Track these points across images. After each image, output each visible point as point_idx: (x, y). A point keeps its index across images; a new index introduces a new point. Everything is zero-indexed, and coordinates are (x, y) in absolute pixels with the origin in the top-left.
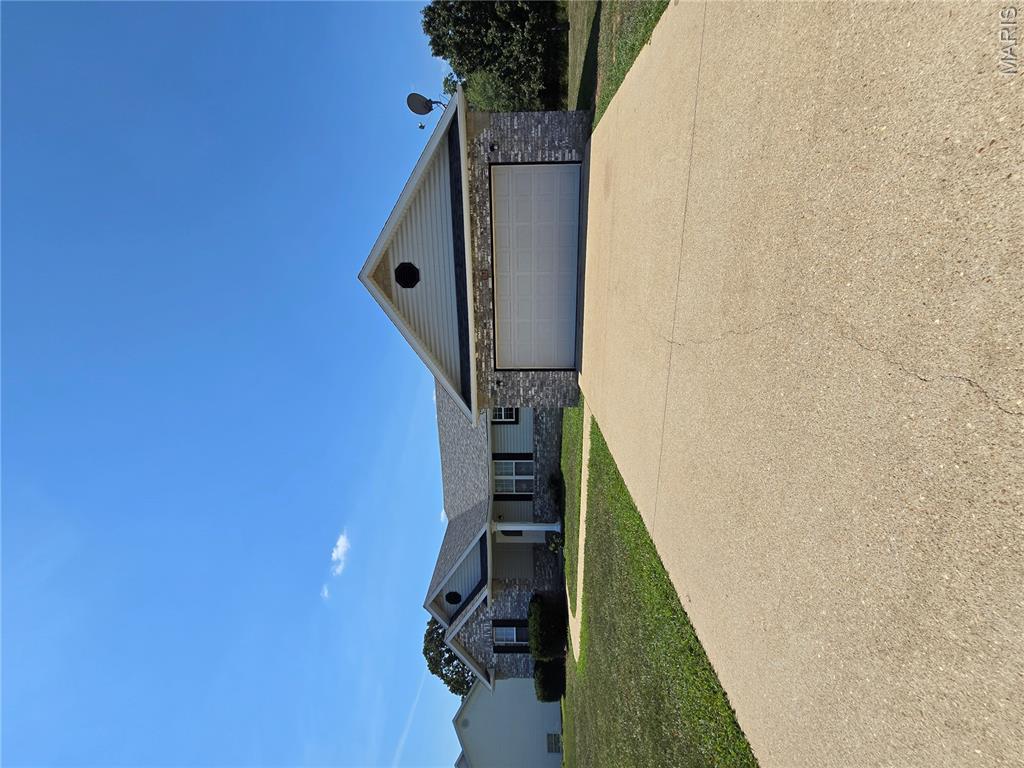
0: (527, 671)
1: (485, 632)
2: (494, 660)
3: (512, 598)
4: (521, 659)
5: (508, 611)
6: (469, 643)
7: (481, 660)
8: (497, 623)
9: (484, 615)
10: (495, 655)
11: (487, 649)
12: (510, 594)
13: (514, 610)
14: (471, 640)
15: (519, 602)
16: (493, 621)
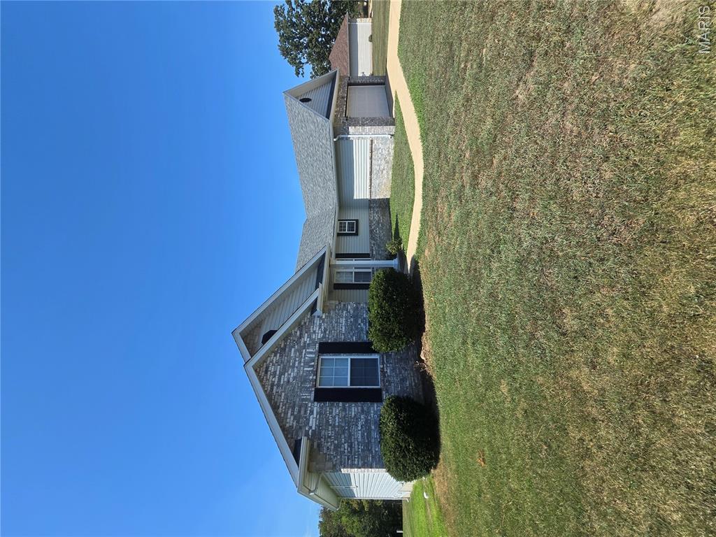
0: (368, 446)
1: (307, 364)
2: (313, 422)
3: (348, 312)
4: (357, 418)
5: (341, 330)
6: (278, 385)
7: (290, 421)
8: (325, 348)
9: (309, 337)
10: (316, 407)
11: (305, 395)
12: (345, 308)
13: (350, 328)
14: (284, 379)
15: (356, 317)
16: (320, 344)
